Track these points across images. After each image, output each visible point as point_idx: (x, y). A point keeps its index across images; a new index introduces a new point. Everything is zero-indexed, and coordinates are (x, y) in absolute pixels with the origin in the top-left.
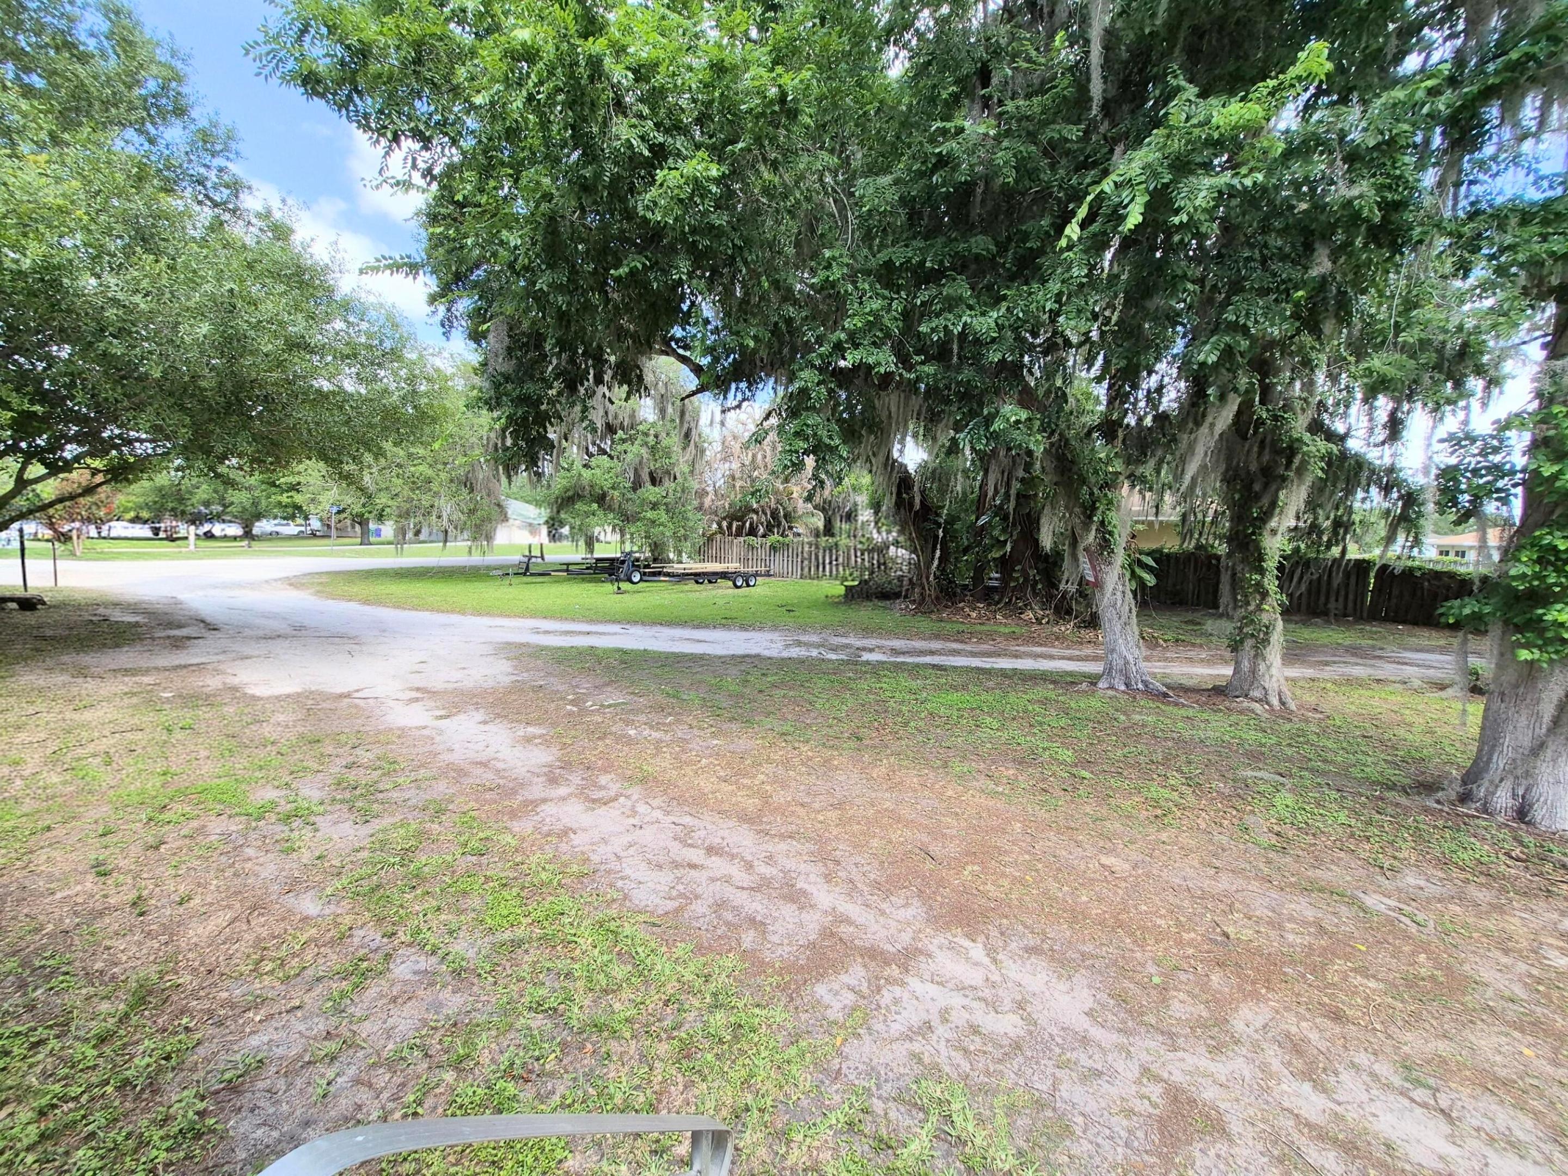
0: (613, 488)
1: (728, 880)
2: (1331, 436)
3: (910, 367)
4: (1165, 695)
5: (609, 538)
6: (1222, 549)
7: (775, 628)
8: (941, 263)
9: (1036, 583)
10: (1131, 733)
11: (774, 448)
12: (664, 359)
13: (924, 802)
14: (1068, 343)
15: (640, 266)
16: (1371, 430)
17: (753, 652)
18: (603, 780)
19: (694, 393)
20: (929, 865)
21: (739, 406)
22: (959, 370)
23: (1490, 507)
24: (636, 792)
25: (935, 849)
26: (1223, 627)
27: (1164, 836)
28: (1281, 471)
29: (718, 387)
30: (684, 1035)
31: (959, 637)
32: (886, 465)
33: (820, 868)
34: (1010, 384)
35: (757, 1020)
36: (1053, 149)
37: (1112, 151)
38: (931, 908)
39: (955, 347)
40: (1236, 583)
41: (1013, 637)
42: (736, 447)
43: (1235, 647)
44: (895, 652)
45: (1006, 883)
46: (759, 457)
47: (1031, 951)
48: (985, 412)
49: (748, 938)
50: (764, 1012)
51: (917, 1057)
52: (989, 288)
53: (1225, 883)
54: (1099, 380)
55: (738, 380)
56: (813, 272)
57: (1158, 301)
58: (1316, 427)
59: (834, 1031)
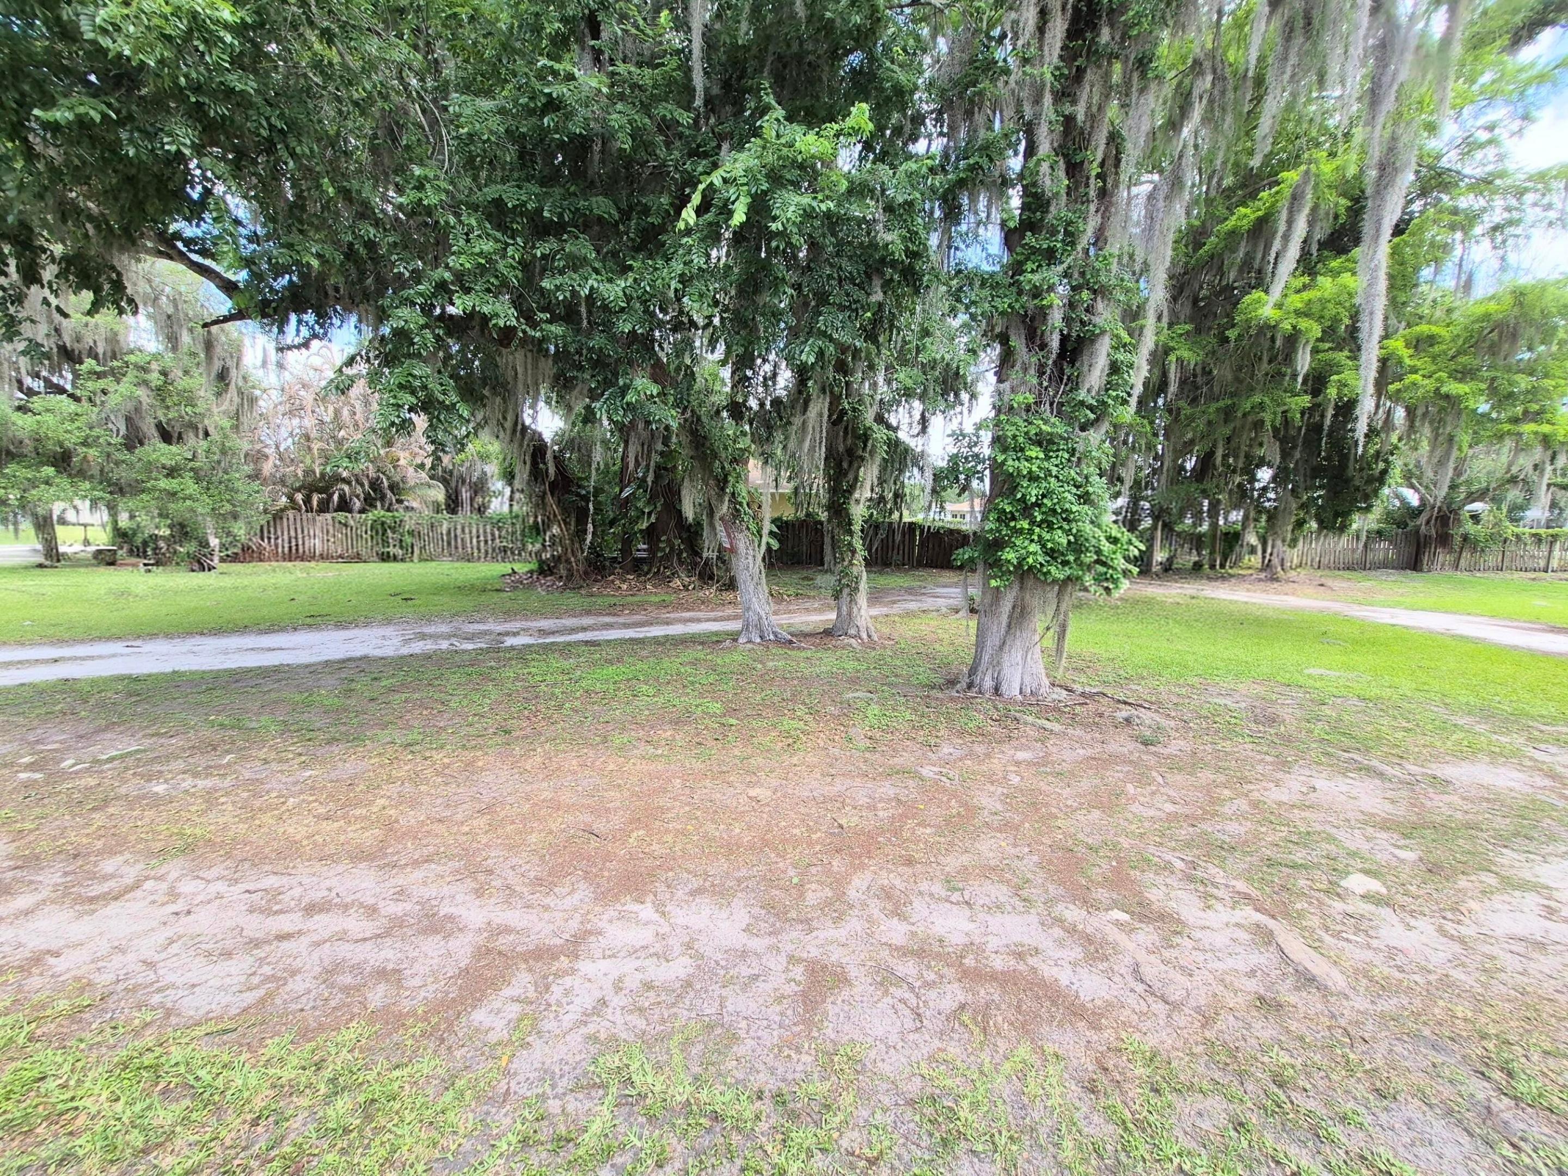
0: (85, 443)
1: (342, 937)
2: (889, 427)
3: (534, 325)
4: (791, 642)
5: (86, 516)
6: (823, 516)
7: (388, 622)
8: (561, 216)
9: (681, 552)
10: (766, 679)
11: (367, 403)
12: (164, 264)
13: (585, 783)
14: (693, 324)
15: (97, 118)
16: (910, 424)
17: (358, 654)
18: (108, 865)
19: (226, 319)
20: (594, 842)
21: (306, 345)
22: (589, 335)
23: (975, 483)
24: (174, 868)
25: (600, 826)
26: (826, 581)
27: (795, 760)
28: (860, 452)
29: (264, 315)
30: (288, 1149)
31: (612, 610)
32: (514, 431)
33: (470, 884)
34: (641, 357)
35: (396, 1085)
36: (667, 127)
37: (719, 147)
38: (598, 886)
39: (583, 310)
40: (835, 544)
41: (663, 605)
42: (308, 397)
43: (837, 596)
44: (542, 632)
45: (669, 838)
46: (345, 412)
47: (694, 893)
48: (621, 382)
49: (377, 996)
50: (406, 1071)
51: (593, 1038)
52: (614, 254)
53: (839, 786)
54: (723, 363)
55: (300, 310)
56: (400, 190)
57: (765, 298)
58: (880, 419)
59: (499, 1053)
